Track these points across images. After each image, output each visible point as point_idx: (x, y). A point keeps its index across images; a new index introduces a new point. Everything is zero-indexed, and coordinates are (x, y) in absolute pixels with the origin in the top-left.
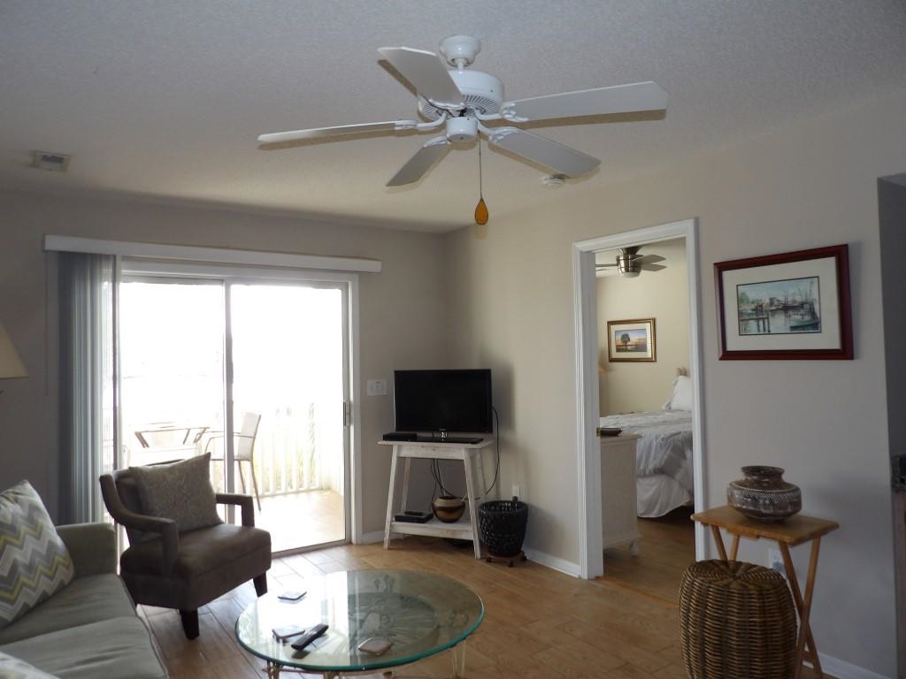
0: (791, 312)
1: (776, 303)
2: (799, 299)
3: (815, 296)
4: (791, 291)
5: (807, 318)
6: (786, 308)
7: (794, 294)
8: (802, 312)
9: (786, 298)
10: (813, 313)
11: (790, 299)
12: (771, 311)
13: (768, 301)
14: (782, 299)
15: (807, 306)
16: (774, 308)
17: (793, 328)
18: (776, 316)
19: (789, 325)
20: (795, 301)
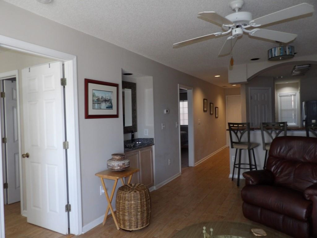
0: (106, 102)
1: (103, 98)
2: (109, 98)
3: (112, 98)
4: (107, 95)
5: (110, 104)
6: (106, 101)
7: (107, 96)
8: (109, 102)
9: (106, 98)
10: (111, 103)
11: (107, 98)
12: (102, 101)
13: (101, 97)
14: (104, 97)
15: (110, 101)
16: (102, 100)
17: (107, 107)
18: (103, 103)
19: (106, 107)
20: (107, 99)
